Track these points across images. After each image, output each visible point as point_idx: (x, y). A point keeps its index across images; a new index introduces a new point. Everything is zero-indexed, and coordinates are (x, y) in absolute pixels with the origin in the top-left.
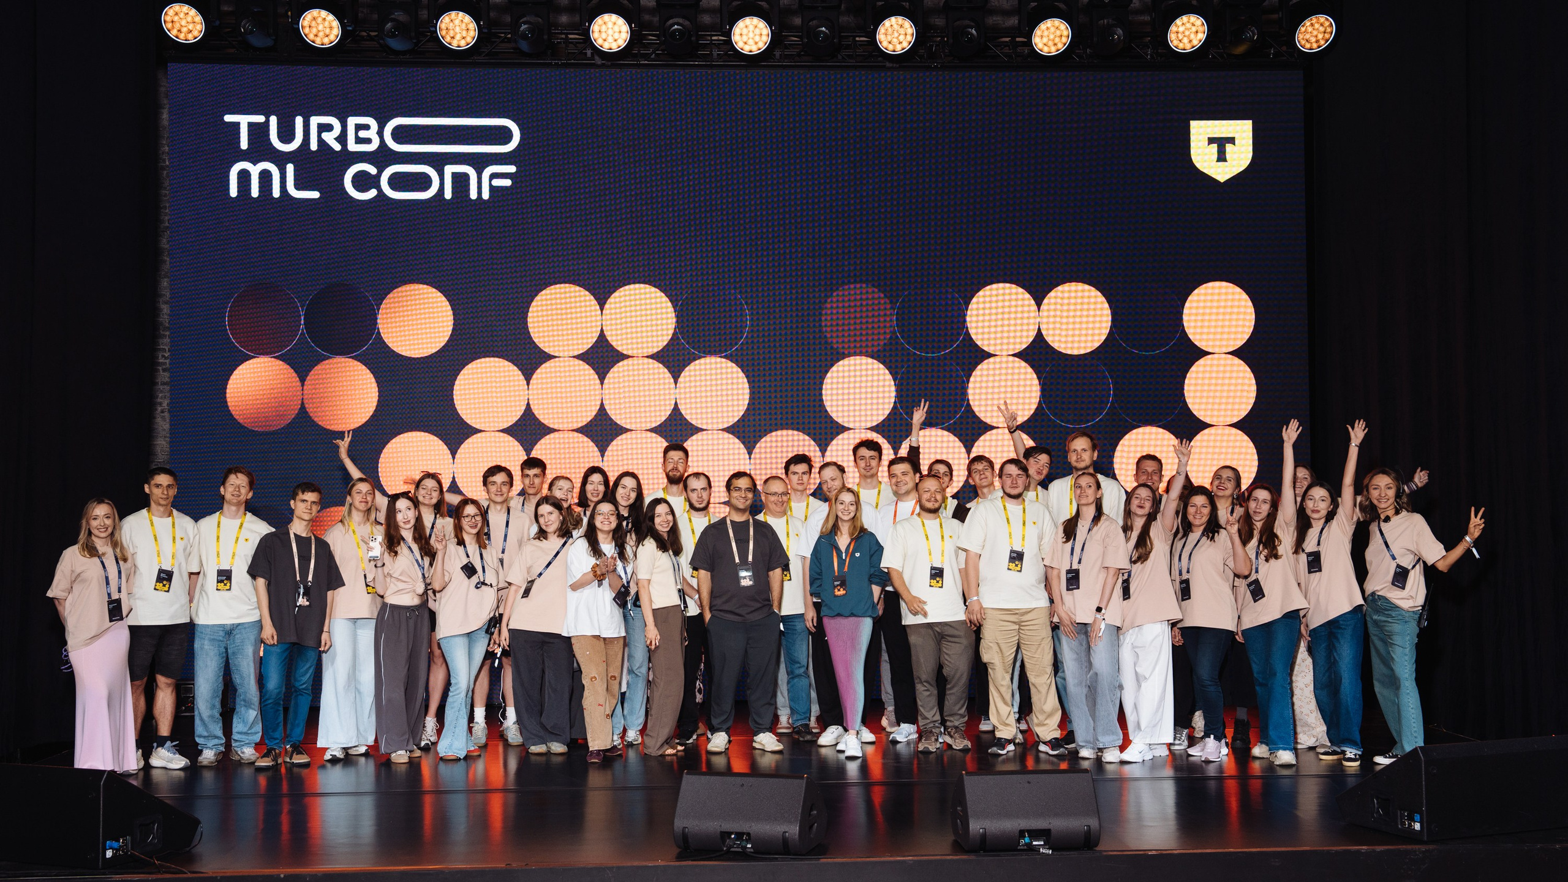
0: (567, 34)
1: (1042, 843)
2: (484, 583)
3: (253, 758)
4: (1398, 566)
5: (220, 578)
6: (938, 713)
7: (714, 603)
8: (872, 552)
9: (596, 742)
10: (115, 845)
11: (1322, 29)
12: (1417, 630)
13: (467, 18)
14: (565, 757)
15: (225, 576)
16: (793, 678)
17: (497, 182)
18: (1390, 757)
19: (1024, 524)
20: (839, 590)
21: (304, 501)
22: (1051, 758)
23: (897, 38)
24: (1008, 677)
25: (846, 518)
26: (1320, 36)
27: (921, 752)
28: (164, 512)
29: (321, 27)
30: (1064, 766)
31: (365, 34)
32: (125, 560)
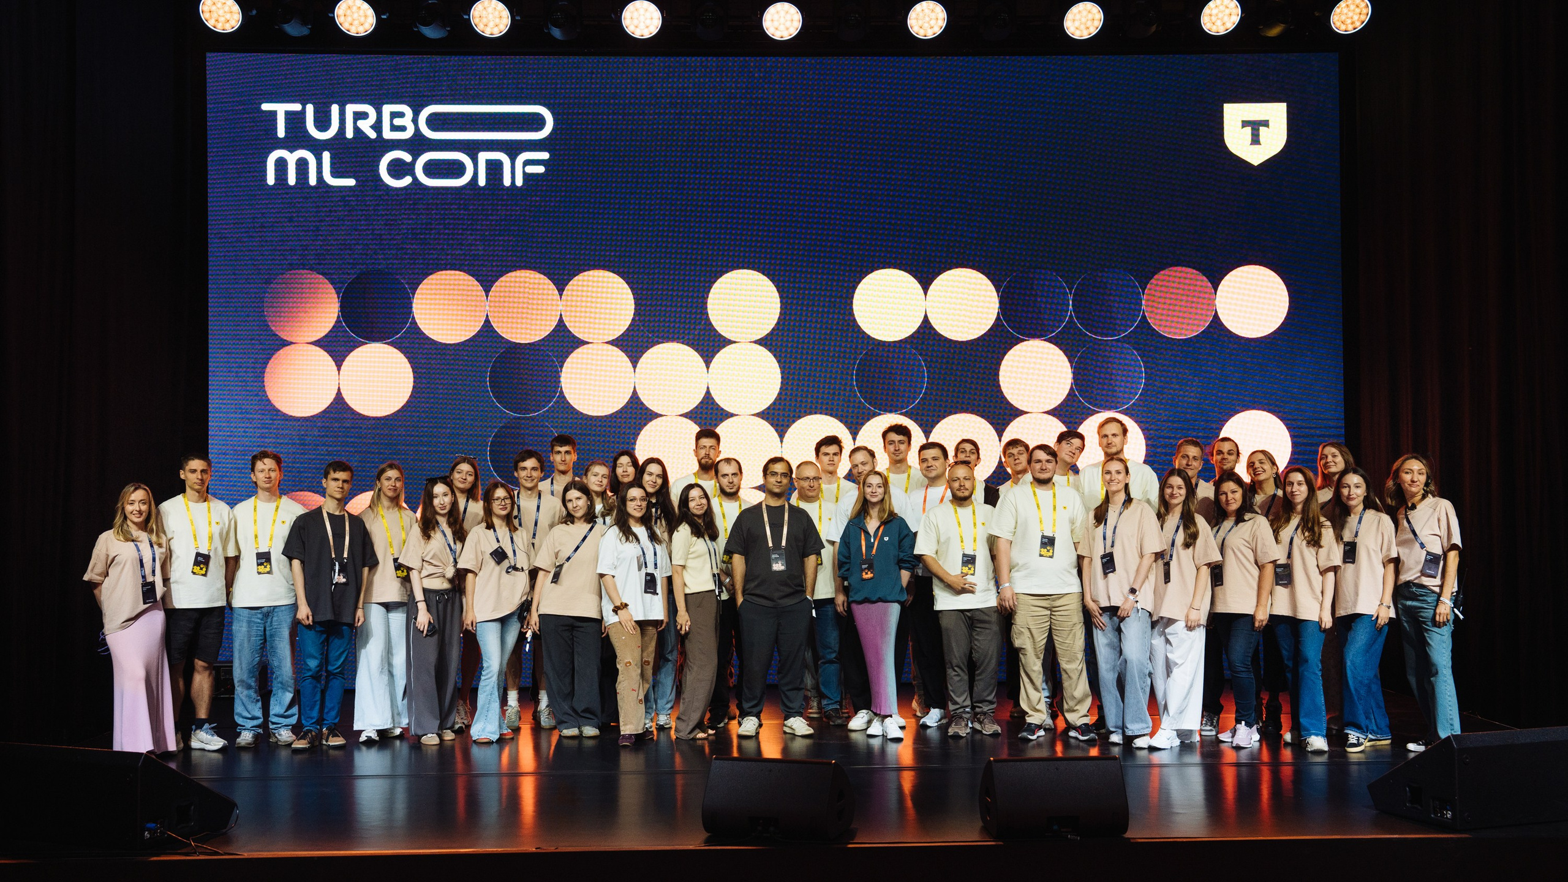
1: (1071, 830)
2: (515, 568)
3: (290, 740)
4: (1428, 553)
5: (260, 561)
6: (969, 698)
7: (747, 587)
8: (902, 536)
9: (628, 727)
10: (153, 826)
11: (1357, 10)
13: (500, 6)
14: (597, 740)
15: (264, 559)
17: (530, 169)
18: (1424, 745)
19: (1055, 509)
20: (867, 573)
21: (336, 480)
23: (928, 22)
24: (1039, 663)
25: (875, 500)
26: (1356, 18)
27: (951, 737)
28: (200, 497)
29: (356, 16)
30: (1094, 753)
31: (399, 22)
32: (160, 545)
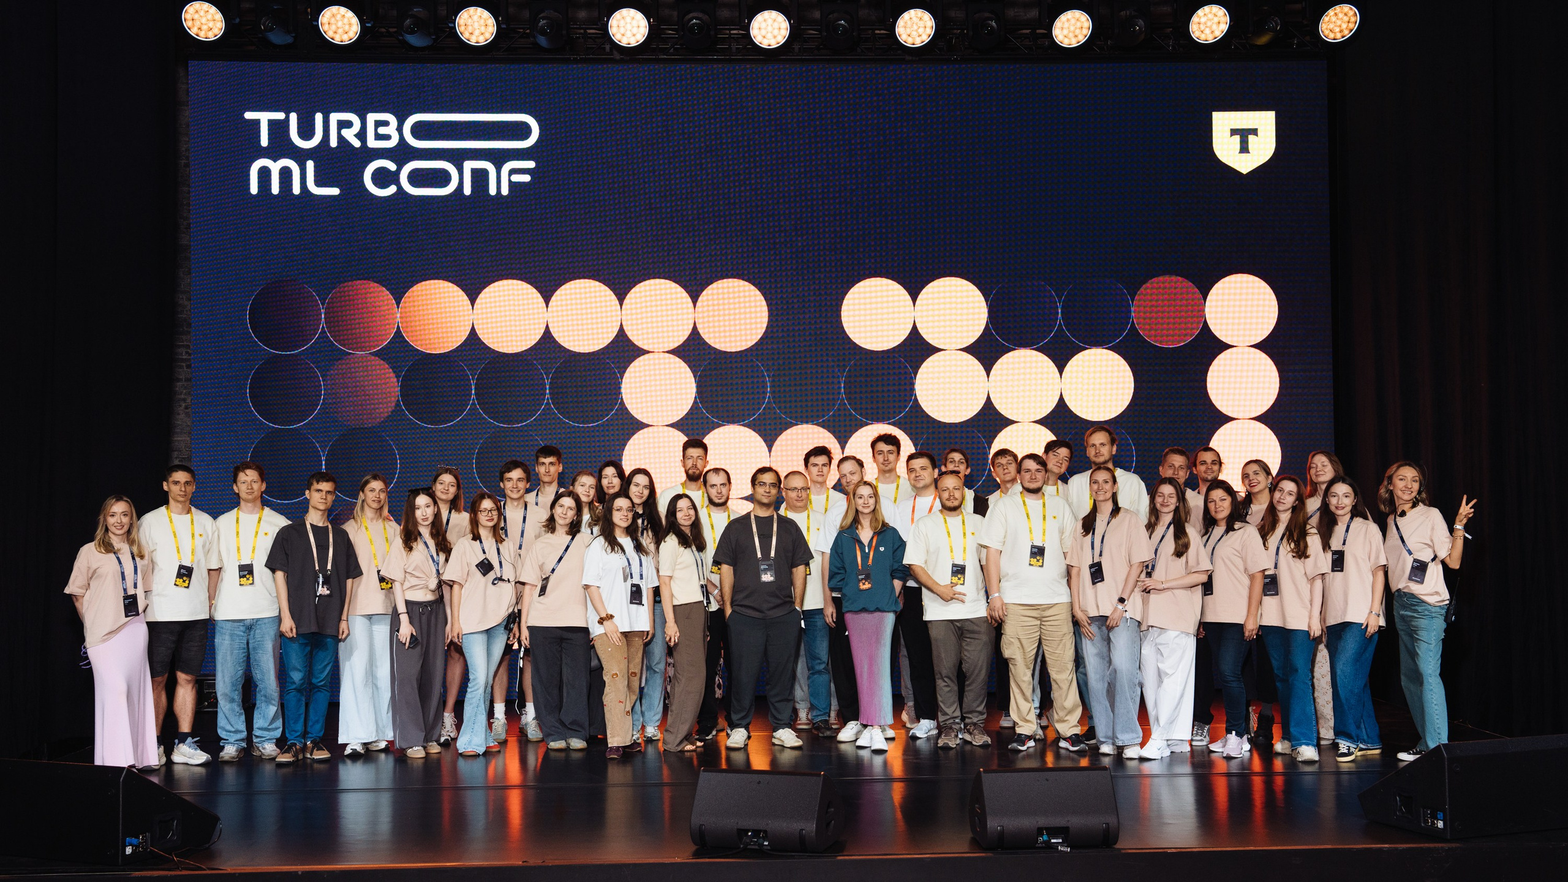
0: (585, 29)
1: (1060, 841)
2: (501, 579)
4: (1415, 560)
5: (242, 573)
6: (958, 709)
7: (735, 598)
8: (896, 547)
9: (616, 739)
10: (134, 841)
11: (1346, 19)
12: (1444, 625)
13: (486, 14)
14: (585, 753)
15: (246, 571)
16: (813, 674)
17: (516, 178)
18: (1414, 754)
19: (1044, 518)
20: (864, 584)
21: (319, 491)
22: (1071, 754)
23: (917, 31)
24: (1029, 673)
25: (867, 511)
26: (1344, 26)
27: (941, 748)
28: (183, 508)
29: (340, 24)
30: (1084, 762)
31: (383, 30)
32: (142, 557)
